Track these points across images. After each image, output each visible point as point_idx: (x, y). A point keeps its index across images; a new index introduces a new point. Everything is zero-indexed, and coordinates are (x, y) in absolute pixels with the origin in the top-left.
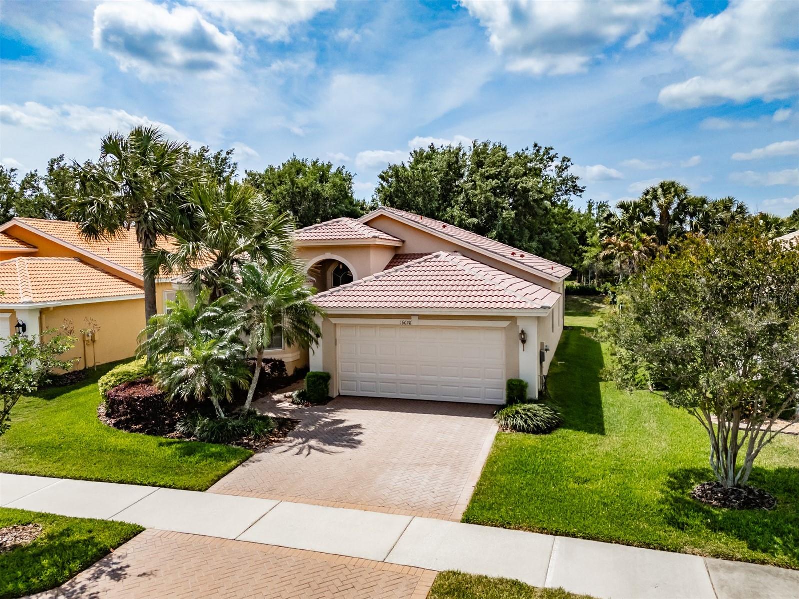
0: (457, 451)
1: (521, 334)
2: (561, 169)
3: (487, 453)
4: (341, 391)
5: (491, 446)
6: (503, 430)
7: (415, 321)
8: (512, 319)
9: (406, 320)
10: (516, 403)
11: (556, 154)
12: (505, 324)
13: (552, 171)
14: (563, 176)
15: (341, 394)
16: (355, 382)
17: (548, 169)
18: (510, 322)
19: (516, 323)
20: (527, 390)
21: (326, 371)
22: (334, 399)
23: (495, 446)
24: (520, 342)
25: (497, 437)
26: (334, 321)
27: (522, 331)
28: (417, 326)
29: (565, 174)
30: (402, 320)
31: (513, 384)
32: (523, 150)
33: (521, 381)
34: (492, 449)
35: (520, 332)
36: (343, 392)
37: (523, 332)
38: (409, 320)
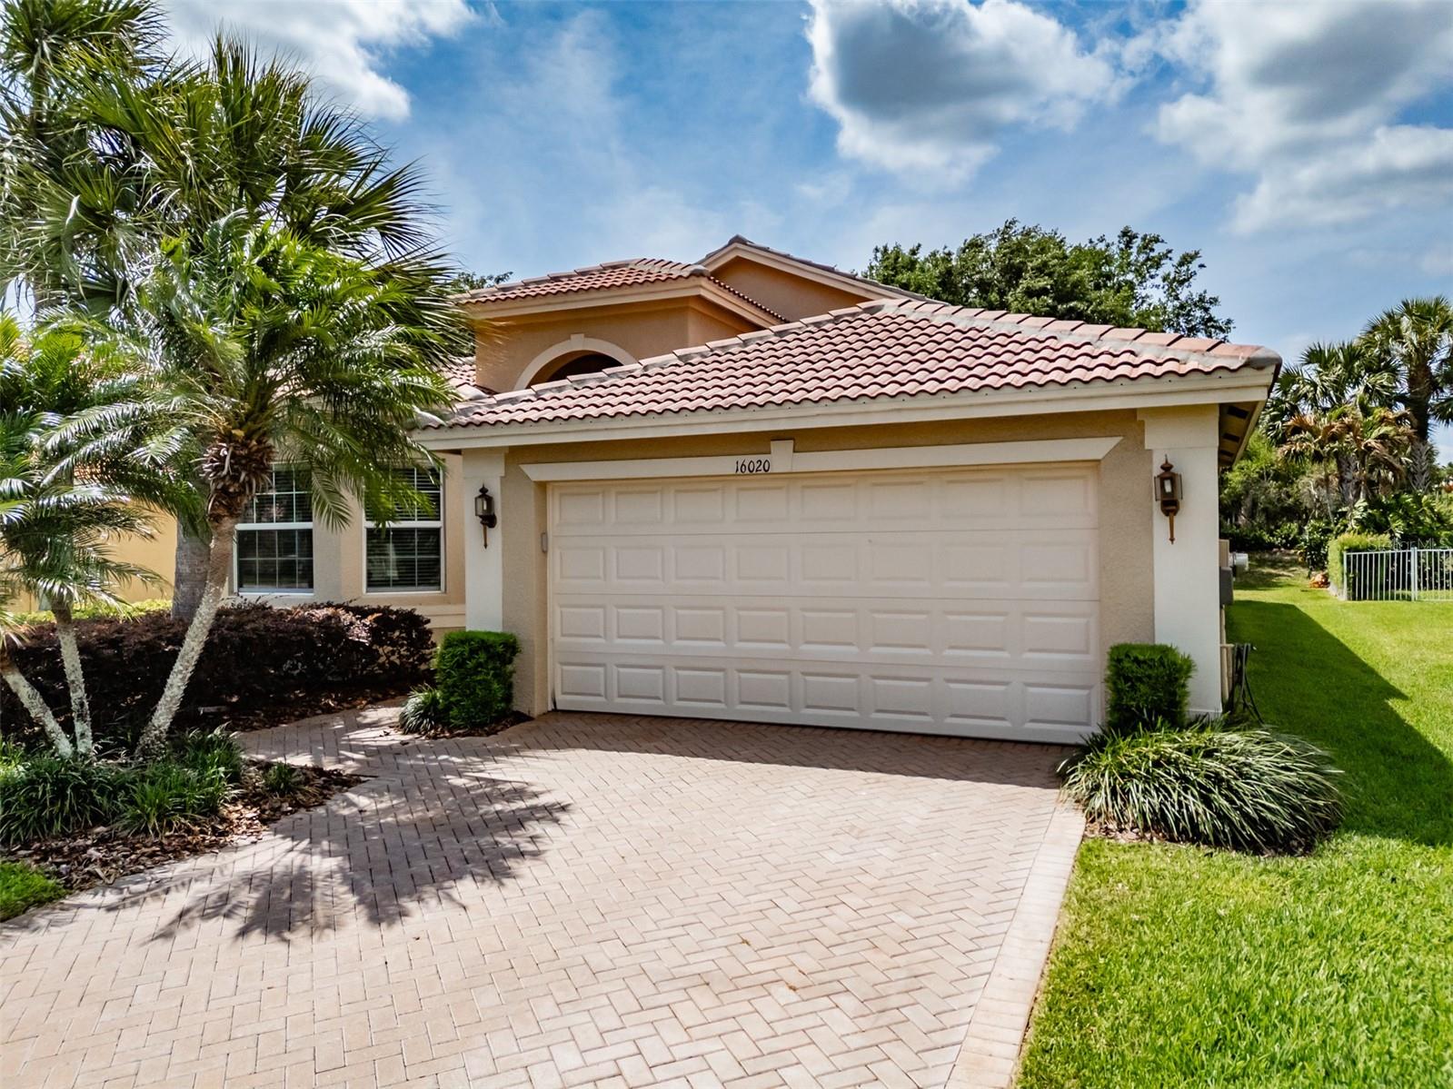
0: (903, 919)
1: (1162, 479)
2: (1174, 283)
3: (1047, 936)
4: (559, 697)
5: (1058, 898)
6: (1107, 831)
7: (782, 458)
8: (1125, 423)
9: (755, 458)
10: (1151, 727)
11: (1170, 251)
12: (1097, 448)
13: (1157, 287)
14: (1183, 297)
15: (559, 707)
16: (601, 669)
17: (1149, 283)
18: (1117, 440)
19: (1142, 442)
20: (1191, 684)
21: (508, 631)
22: (529, 718)
23: (1081, 901)
24: (1157, 506)
25: (1086, 860)
26: (537, 472)
27: (1167, 468)
28: (791, 476)
29: (1184, 293)
30: (740, 459)
31: (1136, 660)
32: (1091, 242)
33: (1165, 651)
34: (1068, 918)
35: (1157, 471)
36: (564, 702)
37: (1168, 473)
38: (763, 458)
